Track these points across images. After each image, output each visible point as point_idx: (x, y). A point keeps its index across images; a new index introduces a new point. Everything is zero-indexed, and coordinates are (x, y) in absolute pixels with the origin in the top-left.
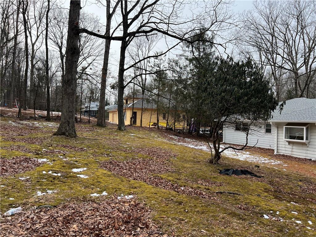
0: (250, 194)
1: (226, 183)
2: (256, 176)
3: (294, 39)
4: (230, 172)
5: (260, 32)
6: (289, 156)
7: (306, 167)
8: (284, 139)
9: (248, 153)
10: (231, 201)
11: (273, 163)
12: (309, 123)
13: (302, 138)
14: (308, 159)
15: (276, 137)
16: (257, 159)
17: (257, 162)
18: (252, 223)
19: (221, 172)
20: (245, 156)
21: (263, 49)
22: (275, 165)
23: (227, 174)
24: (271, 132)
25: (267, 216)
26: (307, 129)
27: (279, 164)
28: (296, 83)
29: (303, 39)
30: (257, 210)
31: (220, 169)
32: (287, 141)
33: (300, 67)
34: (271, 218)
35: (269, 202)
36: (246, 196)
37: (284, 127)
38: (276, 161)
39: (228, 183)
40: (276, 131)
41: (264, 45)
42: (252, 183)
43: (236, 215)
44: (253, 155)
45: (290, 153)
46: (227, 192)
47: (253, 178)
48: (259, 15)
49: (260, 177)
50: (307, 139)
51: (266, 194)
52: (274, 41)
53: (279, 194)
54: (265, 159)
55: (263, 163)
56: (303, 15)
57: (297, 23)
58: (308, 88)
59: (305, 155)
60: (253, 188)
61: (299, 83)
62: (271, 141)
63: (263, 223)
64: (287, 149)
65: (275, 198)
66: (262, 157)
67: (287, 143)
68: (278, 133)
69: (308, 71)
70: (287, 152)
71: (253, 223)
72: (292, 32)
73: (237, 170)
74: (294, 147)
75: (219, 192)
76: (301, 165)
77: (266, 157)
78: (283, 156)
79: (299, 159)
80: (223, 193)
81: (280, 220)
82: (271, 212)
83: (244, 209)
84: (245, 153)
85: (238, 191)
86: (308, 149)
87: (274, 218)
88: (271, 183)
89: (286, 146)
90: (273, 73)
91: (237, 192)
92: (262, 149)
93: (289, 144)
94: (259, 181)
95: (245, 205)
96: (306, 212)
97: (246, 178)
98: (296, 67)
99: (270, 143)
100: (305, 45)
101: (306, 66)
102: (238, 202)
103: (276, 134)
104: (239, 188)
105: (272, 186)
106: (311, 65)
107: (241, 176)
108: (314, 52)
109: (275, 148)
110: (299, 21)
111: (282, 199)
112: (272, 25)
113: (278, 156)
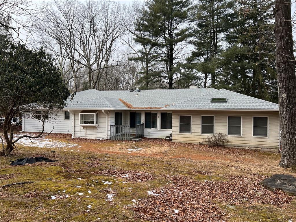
0: (42, 180)
1: (17, 174)
2: (50, 161)
3: (88, 39)
4: (24, 162)
5: (59, 26)
6: (83, 138)
7: (95, 146)
8: (80, 124)
9: (48, 139)
10: (19, 192)
11: (69, 147)
12: (98, 110)
13: (93, 123)
14: (97, 139)
15: (73, 123)
16: (56, 144)
17: (56, 147)
18: (38, 208)
19: (12, 163)
20: (44, 143)
21: (63, 43)
22: (71, 148)
23: (20, 164)
24: (69, 119)
25: (55, 196)
26: (97, 115)
27: (75, 147)
28: (90, 76)
29: (95, 41)
30: (45, 194)
31: (12, 160)
32: (82, 126)
33: (93, 64)
34: (58, 197)
35: (59, 183)
36: (37, 182)
37: (80, 114)
38: (73, 144)
39: (20, 173)
40: (73, 118)
41: (63, 39)
42: (46, 168)
43: (22, 205)
44: (52, 141)
45: (84, 135)
46: (15, 184)
47: (47, 163)
48: (58, 10)
49: (54, 161)
50: (97, 123)
51: (57, 176)
52: (72, 37)
53: (69, 173)
54: (63, 143)
55: (61, 147)
56: (94, 21)
57: (90, 26)
58: (99, 82)
59: (95, 136)
60: (45, 173)
61: (92, 77)
62: (69, 127)
63: (49, 204)
64: (82, 133)
65: (65, 178)
66: (60, 142)
67: (82, 127)
68: (75, 119)
69: (99, 68)
70: (82, 135)
71: (40, 208)
72: (86, 33)
73: (31, 158)
74: (87, 131)
75: (6, 186)
76: (92, 145)
77: (65, 142)
78: (79, 139)
79: (91, 140)
80: (12, 185)
81: (66, 197)
82: (59, 191)
83: (32, 196)
84: (45, 140)
85: (29, 179)
86: (97, 131)
87: (61, 197)
88: (64, 165)
89: (82, 130)
90: (72, 66)
91: (27, 181)
92: (62, 134)
93: (84, 128)
94: (52, 165)
95: (34, 191)
96: (88, 184)
97: (40, 165)
98: (90, 63)
99: (69, 129)
100: (96, 46)
101: (97, 63)
102: (27, 190)
103: (73, 121)
104: (31, 176)
105: (64, 167)
106: (101, 63)
107: (35, 164)
108: (102, 54)
109: (73, 133)
110: (91, 25)
111: (71, 177)
112: (70, 23)
113: (75, 139)
